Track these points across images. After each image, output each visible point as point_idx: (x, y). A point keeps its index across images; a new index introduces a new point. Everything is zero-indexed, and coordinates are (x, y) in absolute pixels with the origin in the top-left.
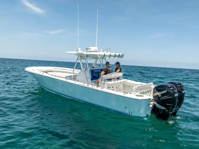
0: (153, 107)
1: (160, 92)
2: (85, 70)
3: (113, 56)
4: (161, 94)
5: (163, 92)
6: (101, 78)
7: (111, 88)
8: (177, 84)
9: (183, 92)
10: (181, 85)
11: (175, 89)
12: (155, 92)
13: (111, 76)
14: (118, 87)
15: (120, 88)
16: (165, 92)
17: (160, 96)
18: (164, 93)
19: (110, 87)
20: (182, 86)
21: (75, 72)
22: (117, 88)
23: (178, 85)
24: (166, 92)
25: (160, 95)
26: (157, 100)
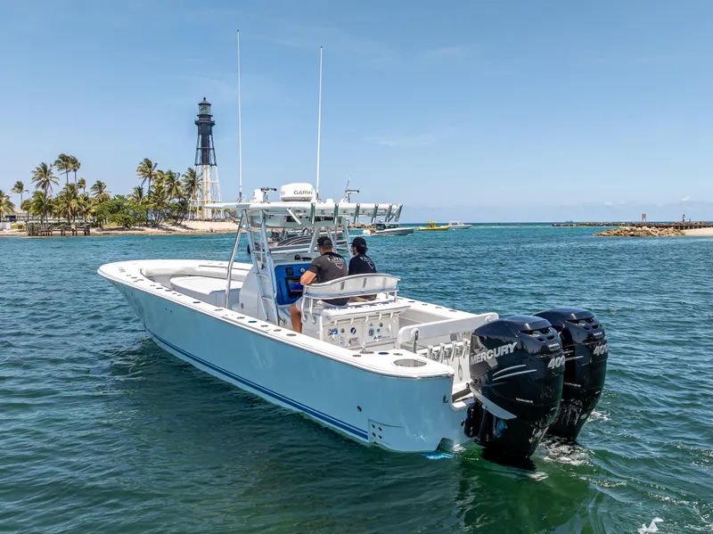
0: (469, 411)
1: (491, 351)
2: (260, 266)
3: (369, 215)
4: (497, 356)
5: (503, 350)
6: (305, 296)
7: (343, 335)
8: (575, 318)
9: (598, 350)
10: (589, 320)
11: (552, 337)
12: (477, 347)
13: (342, 287)
14: (378, 330)
15: (383, 333)
16: (509, 349)
17: (493, 364)
18: (507, 353)
19: (339, 332)
20: (595, 327)
21: (234, 272)
22: (371, 333)
23: (577, 322)
24: (512, 351)
25: (495, 360)
26: (483, 380)
